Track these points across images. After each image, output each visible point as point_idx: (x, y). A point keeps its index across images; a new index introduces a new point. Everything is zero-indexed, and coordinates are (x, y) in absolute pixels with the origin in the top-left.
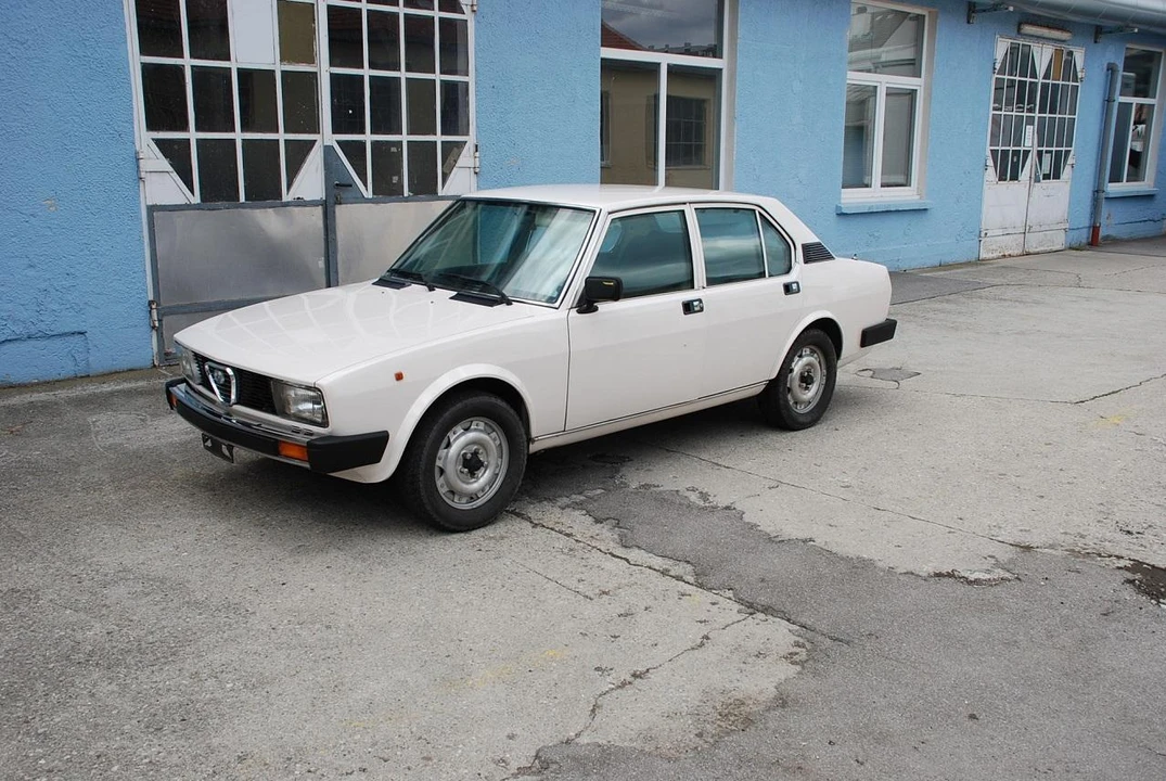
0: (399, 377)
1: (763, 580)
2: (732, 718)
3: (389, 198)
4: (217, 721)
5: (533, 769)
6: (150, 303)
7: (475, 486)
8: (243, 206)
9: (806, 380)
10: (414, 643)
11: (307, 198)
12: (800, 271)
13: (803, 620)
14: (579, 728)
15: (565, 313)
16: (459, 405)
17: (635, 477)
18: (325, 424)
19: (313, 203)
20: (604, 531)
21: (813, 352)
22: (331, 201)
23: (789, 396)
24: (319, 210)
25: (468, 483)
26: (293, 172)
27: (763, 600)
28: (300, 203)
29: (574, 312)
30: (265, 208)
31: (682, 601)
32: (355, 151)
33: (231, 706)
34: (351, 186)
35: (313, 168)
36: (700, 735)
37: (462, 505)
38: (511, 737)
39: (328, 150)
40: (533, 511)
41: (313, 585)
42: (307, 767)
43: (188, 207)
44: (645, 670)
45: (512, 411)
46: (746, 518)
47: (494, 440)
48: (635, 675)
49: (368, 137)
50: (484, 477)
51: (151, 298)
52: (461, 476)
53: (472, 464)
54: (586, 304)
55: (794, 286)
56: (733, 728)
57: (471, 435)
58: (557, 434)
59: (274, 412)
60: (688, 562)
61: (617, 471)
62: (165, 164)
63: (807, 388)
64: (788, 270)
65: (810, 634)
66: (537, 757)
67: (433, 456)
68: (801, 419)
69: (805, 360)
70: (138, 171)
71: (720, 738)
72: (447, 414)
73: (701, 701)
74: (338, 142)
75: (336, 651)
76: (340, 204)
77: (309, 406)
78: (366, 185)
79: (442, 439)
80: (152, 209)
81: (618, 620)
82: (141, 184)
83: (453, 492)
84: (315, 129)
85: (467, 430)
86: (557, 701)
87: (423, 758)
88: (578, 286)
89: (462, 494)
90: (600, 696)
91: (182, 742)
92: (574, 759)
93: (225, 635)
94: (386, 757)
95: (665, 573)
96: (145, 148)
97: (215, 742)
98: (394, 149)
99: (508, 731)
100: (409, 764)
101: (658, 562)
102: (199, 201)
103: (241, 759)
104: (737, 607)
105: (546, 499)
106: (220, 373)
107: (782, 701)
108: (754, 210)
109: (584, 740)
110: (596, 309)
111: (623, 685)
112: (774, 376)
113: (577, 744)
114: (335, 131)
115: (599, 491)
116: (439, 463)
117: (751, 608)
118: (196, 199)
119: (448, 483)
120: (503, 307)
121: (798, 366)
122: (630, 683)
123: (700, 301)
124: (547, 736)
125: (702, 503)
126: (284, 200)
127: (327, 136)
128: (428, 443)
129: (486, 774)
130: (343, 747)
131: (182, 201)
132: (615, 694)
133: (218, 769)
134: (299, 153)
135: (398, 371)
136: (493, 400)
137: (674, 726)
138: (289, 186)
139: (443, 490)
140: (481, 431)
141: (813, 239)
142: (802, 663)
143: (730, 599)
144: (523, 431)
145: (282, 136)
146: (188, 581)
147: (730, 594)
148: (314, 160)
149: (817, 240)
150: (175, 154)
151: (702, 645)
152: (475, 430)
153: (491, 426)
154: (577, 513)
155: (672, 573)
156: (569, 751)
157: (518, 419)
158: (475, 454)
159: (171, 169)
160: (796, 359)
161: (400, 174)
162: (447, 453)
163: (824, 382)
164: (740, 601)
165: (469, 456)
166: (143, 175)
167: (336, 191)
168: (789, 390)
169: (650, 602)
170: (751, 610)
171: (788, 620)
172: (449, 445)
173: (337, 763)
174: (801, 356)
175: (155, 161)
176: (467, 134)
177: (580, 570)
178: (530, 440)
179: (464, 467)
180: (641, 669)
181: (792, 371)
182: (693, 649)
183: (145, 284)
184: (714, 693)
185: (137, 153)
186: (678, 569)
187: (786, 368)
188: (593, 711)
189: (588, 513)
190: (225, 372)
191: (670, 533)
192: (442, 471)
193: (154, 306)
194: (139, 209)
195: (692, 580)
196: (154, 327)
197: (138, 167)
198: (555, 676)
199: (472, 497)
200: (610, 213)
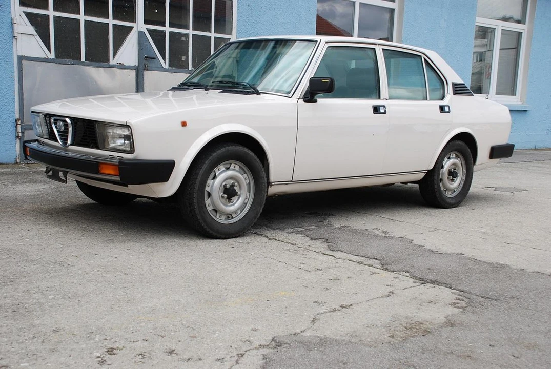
0: (184, 124)
1: (429, 269)
2: (415, 330)
3: (179, 70)
4: (40, 312)
5: (271, 346)
6: (17, 121)
7: (231, 208)
8: (83, 64)
9: (453, 174)
10: (186, 284)
11: (126, 64)
12: (450, 98)
13: (461, 288)
14: (303, 328)
15: (296, 100)
16: (223, 150)
17: (337, 222)
18: (132, 151)
19: (130, 68)
20: (317, 244)
21: (457, 157)
22: (141, 68)
23: (441, 184)
24: (133, 73)
25: (227, 206)
26: (117, 46)
27: (431, 277)
28: (121, 66)
29: (301, 101)
30: (97, 67)
31: (373, 276)
32: (158, 37)
33: (51, 306)
34: (155, 59)
35: (130, 45)
36: (392, 337)
37: (221, 220)
38: (255, 330)
39: (141, 34)
40: (269, 233)
41: (117, 256)
42: (105, 337)
43: (46, 60)
44: (349, 304)
45: (258, 160)
46: (414, 242)
47: (245, 179)
48: (342, 307)
49: (167, 29)
50: (237, 203)
51: (17, 117)
52: (223, 200)
53: (230, 193)
54: (310, 97)
55: (447, 109)
56: (416, 334)
57: (229, 173)
58: (287, 182)
59: (98, 148)
60: (376, 259)
61: (325, 219)
62: (31, 30)
63: (452, 180)
64: (443, 98)
65: (466, 295)
66: (273, 340)
67: (204, 183)
68: (449, 201)
69: (451, 161)
70: (13, 32)
71: (406, 338)
72: (215, 154)
73: (390, 321)
74: (148, 30)
75: (131, 285)
76: (147, 70)
77: (122, 141)
78: (164, 59)
79: (210, 172)
80: (21, 58)
81: (329, 282)
82: (14, 40)
83: (216, 211)
84: (133, 18)
85: (228, 169)
86: (286, 315)
87: (191, 337)
88: (305, 85)
89: (222, 213)
90: (318, 314)
91: (12, 322)
92: (300, 342)
93: (52, 275)
94: (163, 335)
95: (360, 263)
96: (18, 17)
97: (37, 322)
98: (183, 39)
99: (252, 327)
100: (180, 339)
101: (355, 258)
102: (54, 58)
103: (54, 331)
104: (412, 280)
105: (277, 229)
106: (61, 123)
107: (451, 324)
108: (421, 56)
109: (307, 334)
110: (316, 101)
111: (334, 310)
112: (431, 168)
113: (302, 336)
114: (146, 22)
115: (313, 227)
116: (207, 189)
117: (423, 281)
118: (52, 55)
119: (213, 203)
120: (255, 96)
121: (447, 164)
122: (339, 310)
123: (385, 107)
124: (280, 331)
125: (384, 235)
126: (110, 63)
127: (140, 25)
128: (201, 172)
129: (236, 347)
130: (131, 329)
131: (43, 56)
132: (328, 314)
133: (37, 335)
134: (122, 34)
135: (183, 120)
136: (246, 150)
137: (372, 331)
138: (114, 55)
139: (210, 208)
140: (237, 171)
141: (459, 80)
142: (464, 308)
143: (407, 276)
144: (265, 175)
145: (111, 21)
146: (28, 251)
147: (407, 274)
148: (132, 40)
149: (462, 82)
150: (40, 24)
151: (389, 296)
152: (233, 170)
153: (243, 169)
154: (298, 235)
155: (366, 263)
156: (297, 338)
157: (262, 166)
158: (233, 185)
159: (35, 33)
160: (446, 159)
161: (187, 55)
162: (213, 183)
163: (464, 178)
164: (414, 277)
165: (228, 186)
166: (16, 34)
167: (145, 62)
168: (441, 180)
169: (350, 275)
170: (423, 282)
171: (451, 288)
172: (215, 178)
173: (127, 336)
174: (449, 158)
175: (24, 27)
176: (231, 34)
177: (302, 259)
178: (269, 184)
179: (224, 193)
180: (345, 304)
181: (443, 167)
182: (382, 297)
183: (14, 107)
184: (400, 318)
185: (12, 20)
186: (371, 262)
187: (439, 164)
188: (313, 321)
189: (306, 235)
190: (65, 121)
191: (362, 246)
192: (209, 195)
193: (19, 123)
194: (13, 58)
195: (379, 267)
196: (18, 137)
197: (13, 29)
198: (286, 304)
199: (229, 216)
200: (327, 42)
